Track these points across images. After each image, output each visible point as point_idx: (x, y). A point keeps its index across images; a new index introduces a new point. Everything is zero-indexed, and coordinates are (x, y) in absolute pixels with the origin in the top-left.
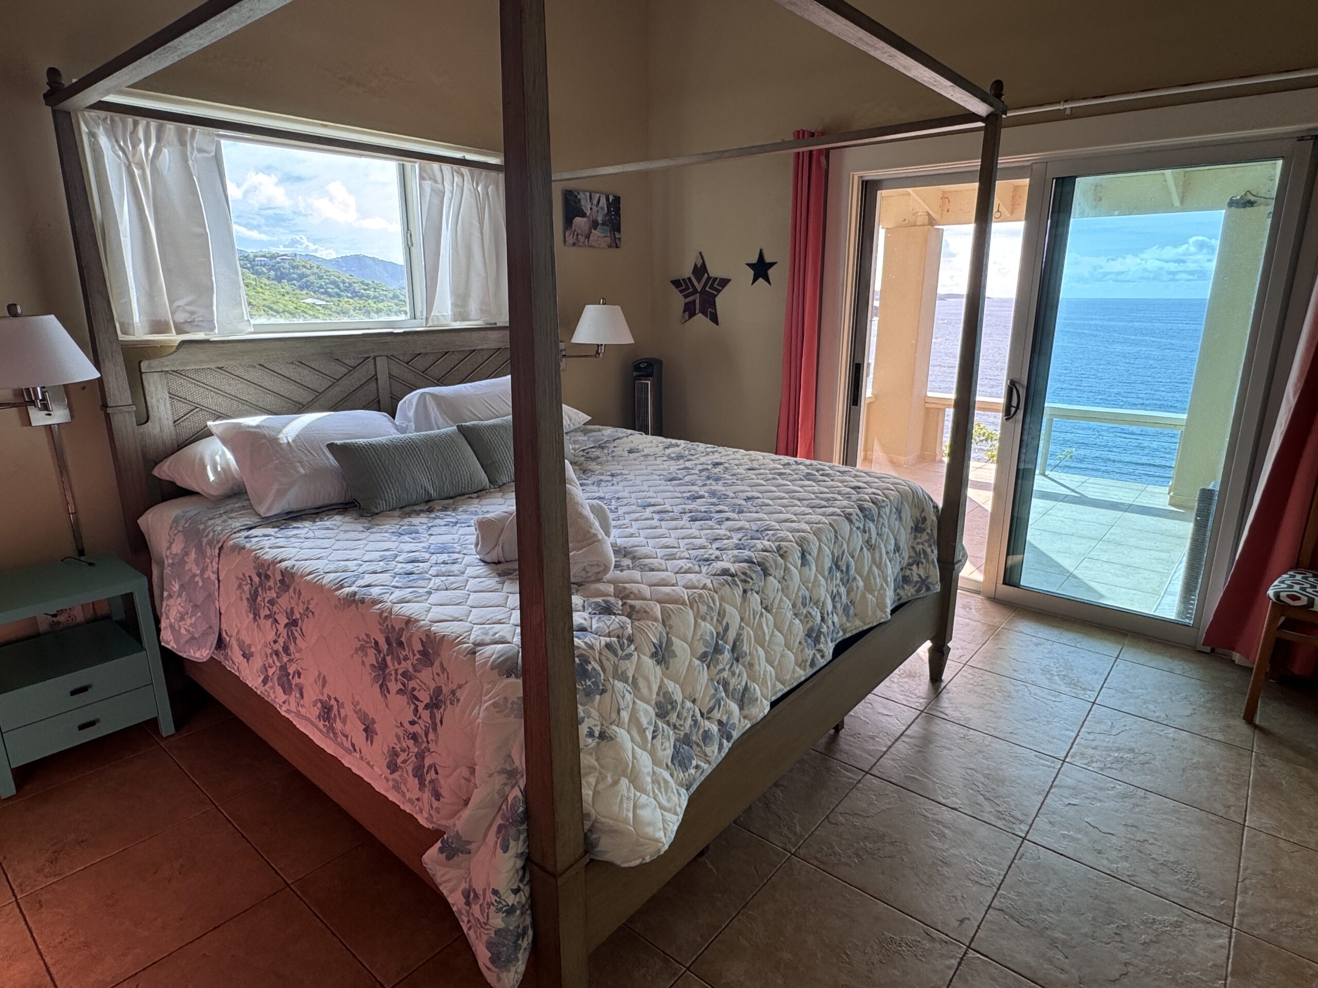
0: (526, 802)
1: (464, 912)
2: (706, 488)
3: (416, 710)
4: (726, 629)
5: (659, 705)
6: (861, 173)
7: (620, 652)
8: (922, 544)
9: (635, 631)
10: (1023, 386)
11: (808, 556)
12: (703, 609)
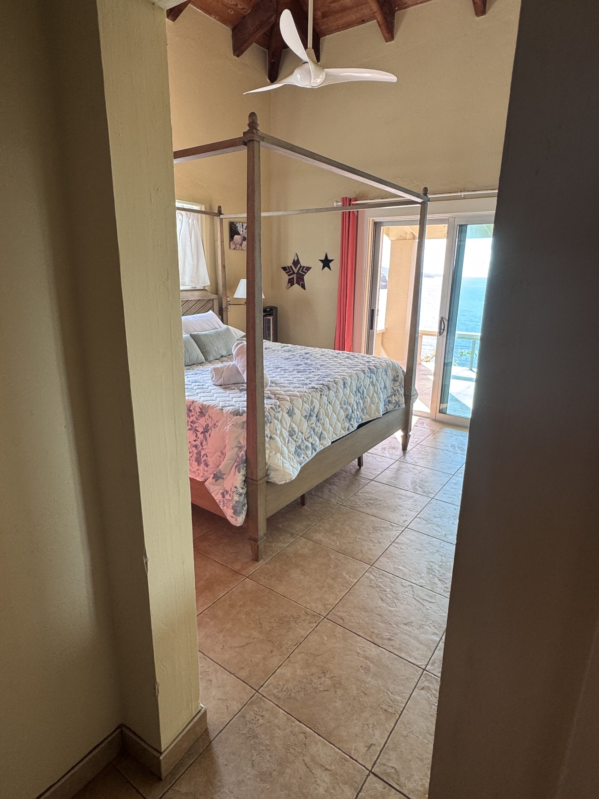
0: (246, 455)
1: (222, 501)
2: (303, 362)
3: (196, 436)
4: (314, 408)
5: (289, 431)
6: (374, 218)
7: (276, 410)
8: (397, 387)
9: (281, 404)
10: (446, 320)
11: (346, 385)
12: (305, 399)
